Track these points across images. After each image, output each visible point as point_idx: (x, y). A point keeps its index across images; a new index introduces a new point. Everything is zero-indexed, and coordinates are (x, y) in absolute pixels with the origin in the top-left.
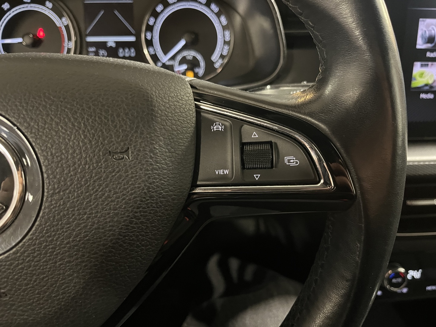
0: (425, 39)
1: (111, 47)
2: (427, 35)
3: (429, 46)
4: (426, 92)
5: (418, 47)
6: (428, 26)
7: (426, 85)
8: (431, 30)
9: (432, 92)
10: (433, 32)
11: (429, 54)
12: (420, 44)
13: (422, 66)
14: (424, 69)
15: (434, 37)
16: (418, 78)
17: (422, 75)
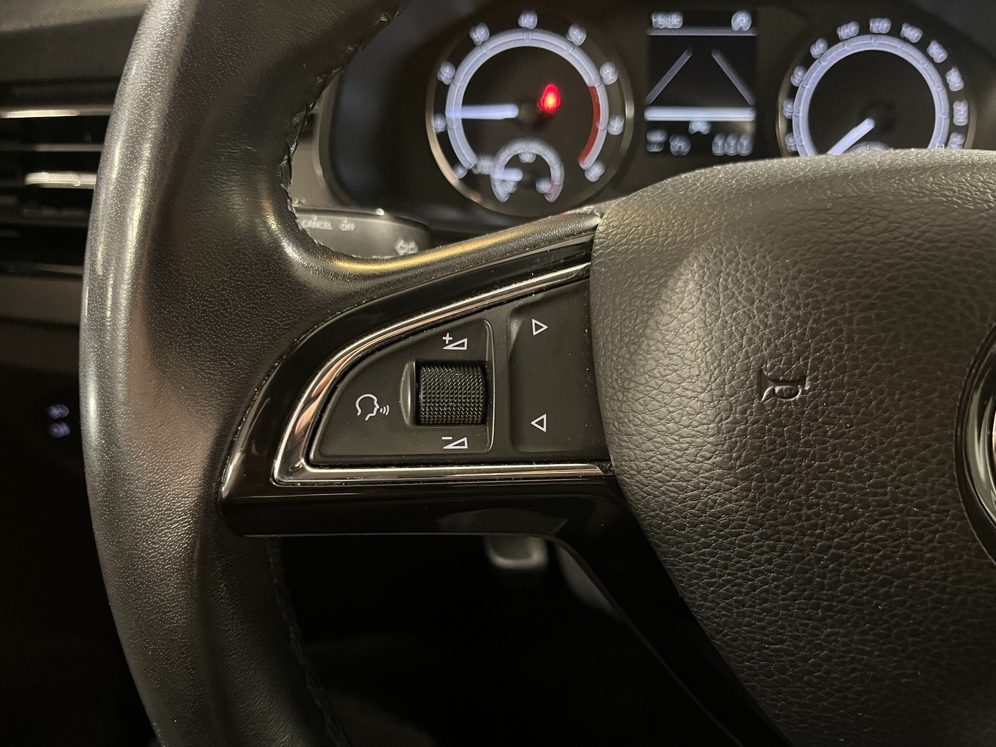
1: (699, 133)
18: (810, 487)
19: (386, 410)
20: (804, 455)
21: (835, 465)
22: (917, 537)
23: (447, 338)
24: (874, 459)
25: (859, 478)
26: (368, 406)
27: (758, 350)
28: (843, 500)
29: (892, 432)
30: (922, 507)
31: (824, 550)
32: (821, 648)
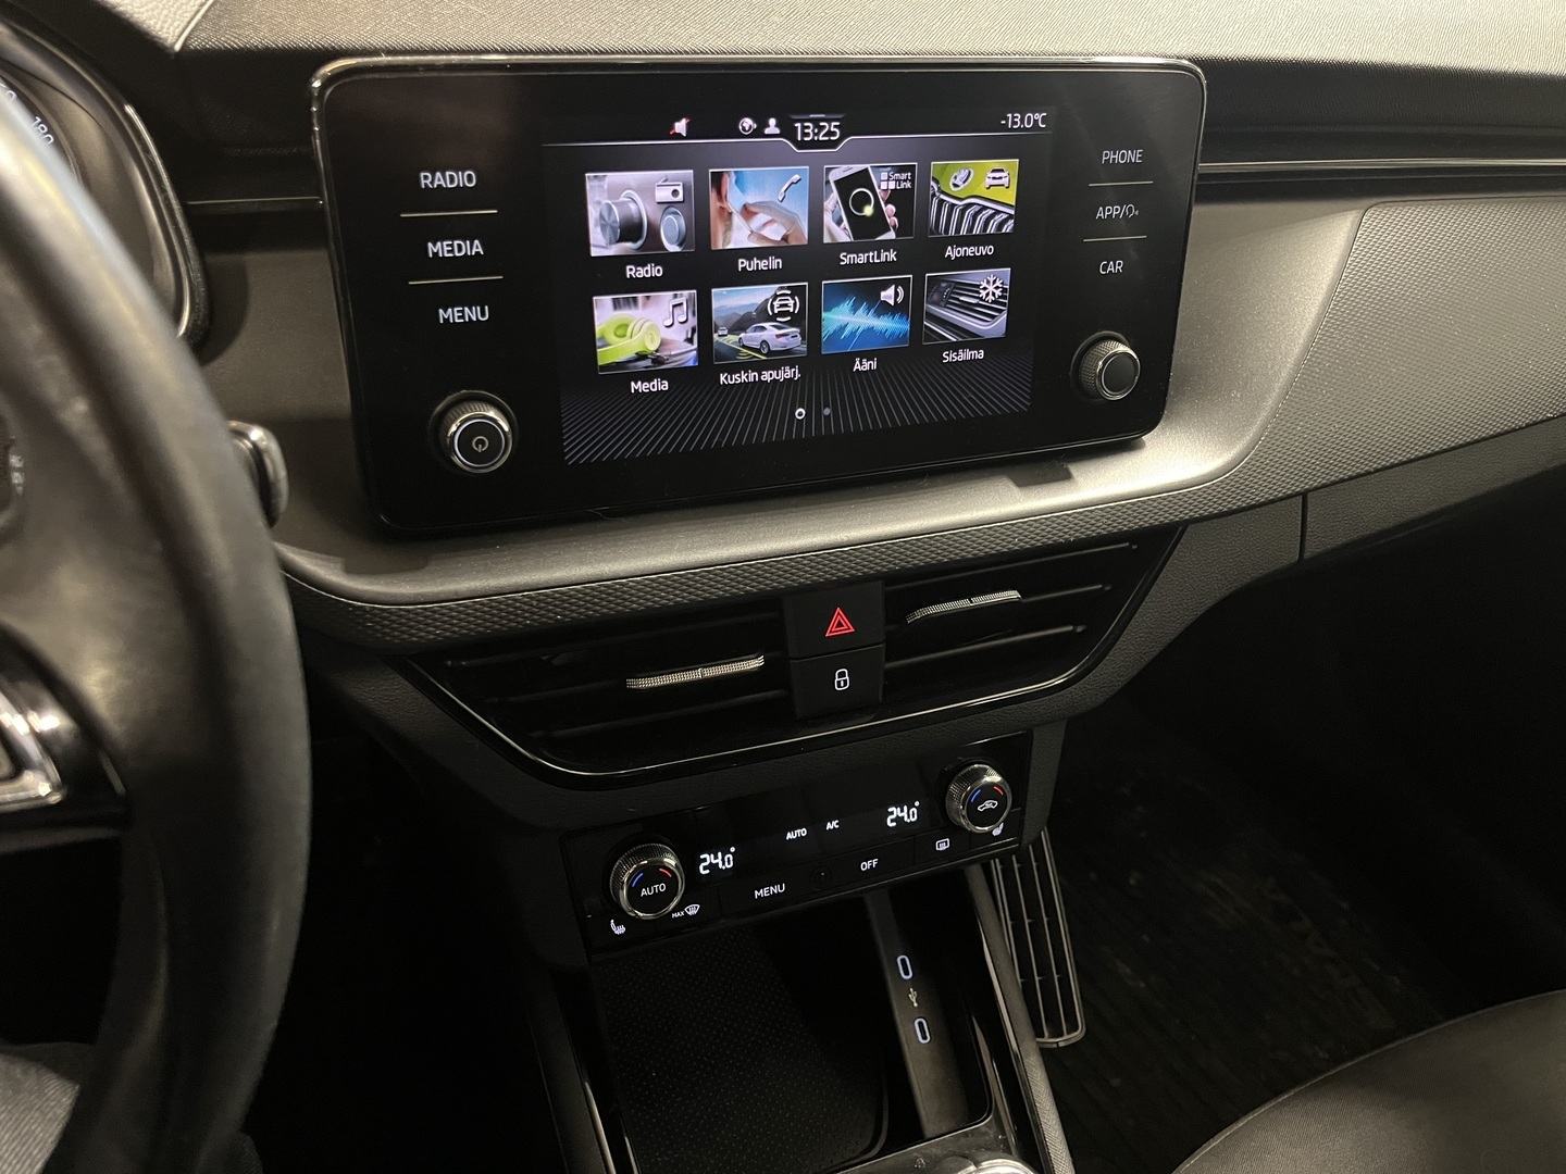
0: (613, 228)
2: (617, 214)
3: (628, 247)
4: (646, 376)
5: (595, 252)
6: (614, 192)
7: (641, 357)
8: (624, 202)
9: (663, 375)
10: (633, 207)
11: (631, 271)
12: (601, 244)
13: (617, 304)
14: (625, 314)
15: (637, 221)
16: (611, 337)
17: (622, 329)
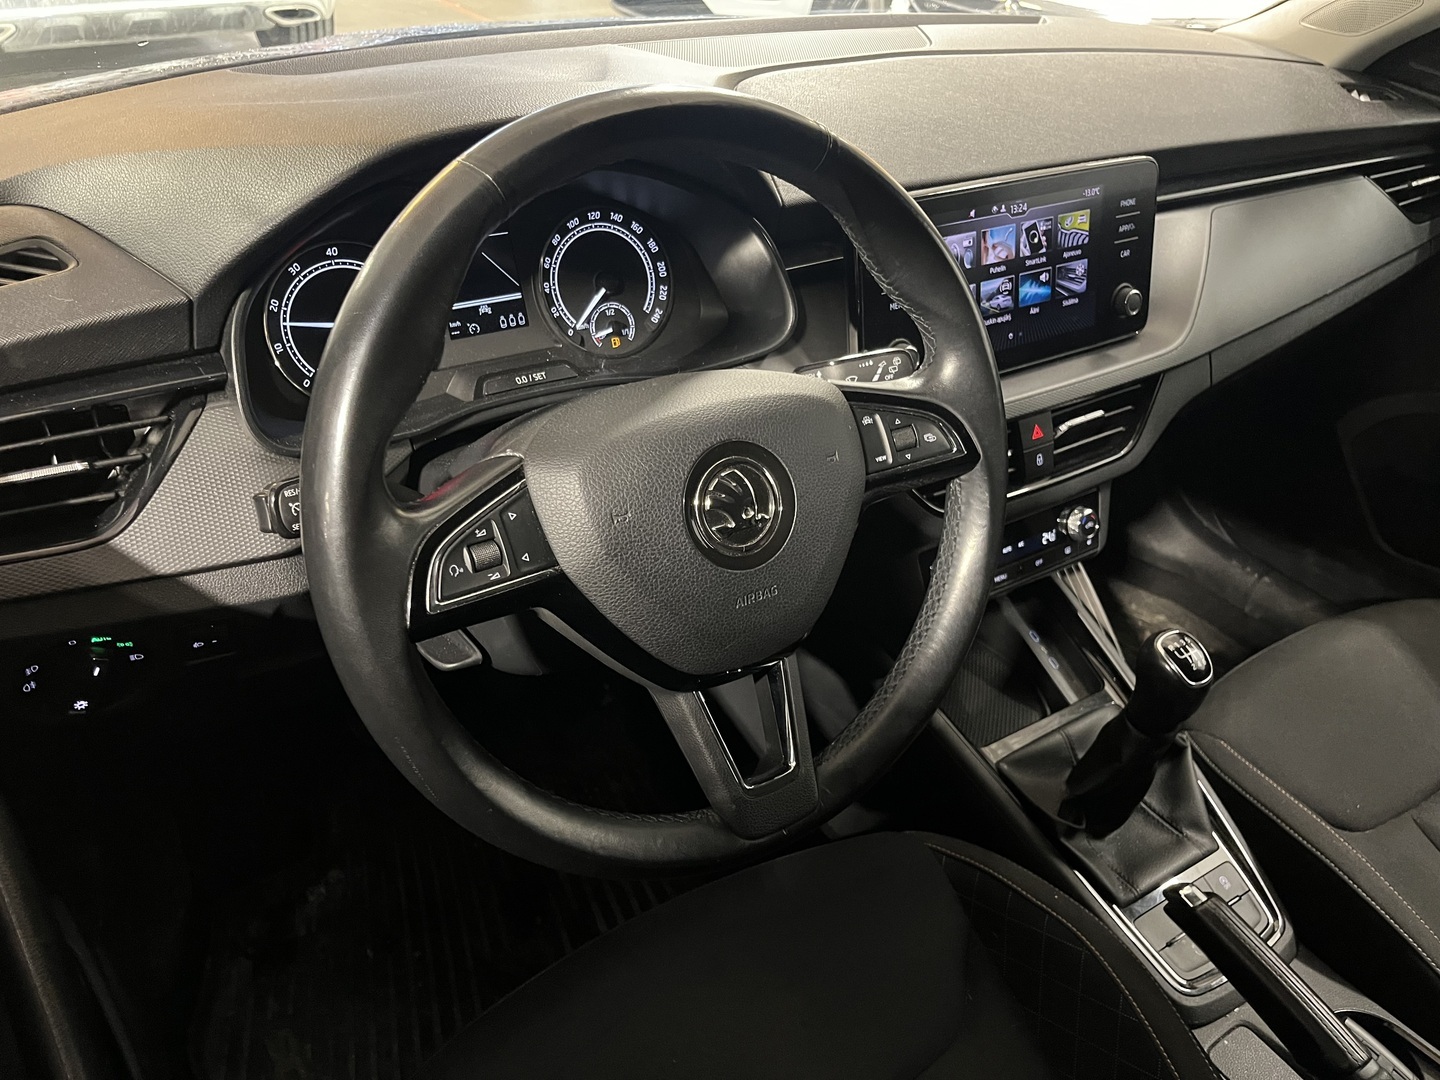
10: (956, 250)
18: (639, 553)
19: (462, 570)
20: (635, 541)
21: (647, 542)
22: (681, 560)
23: (477, 531)
24: (659, 536)
25: (656, 544)
26: (454, 570)
27: (609, 506)
28: (652, 554)
29: (663, 524)
30: (679, 549)
31: (650, 575)
32: (657, 613)
